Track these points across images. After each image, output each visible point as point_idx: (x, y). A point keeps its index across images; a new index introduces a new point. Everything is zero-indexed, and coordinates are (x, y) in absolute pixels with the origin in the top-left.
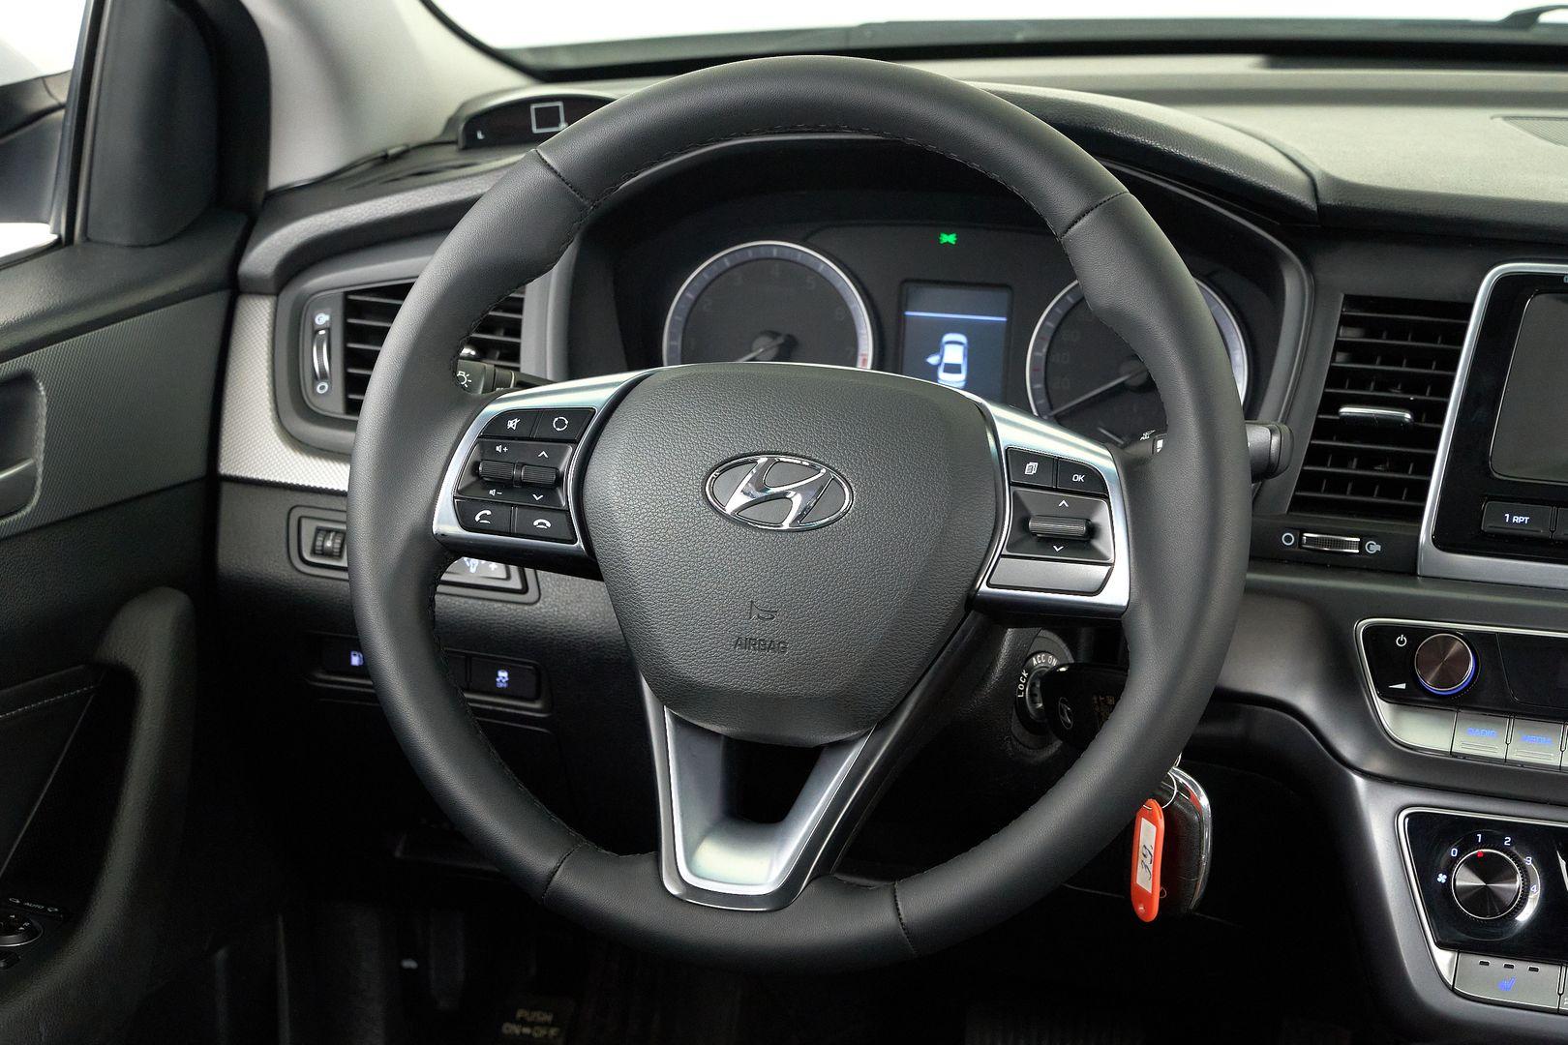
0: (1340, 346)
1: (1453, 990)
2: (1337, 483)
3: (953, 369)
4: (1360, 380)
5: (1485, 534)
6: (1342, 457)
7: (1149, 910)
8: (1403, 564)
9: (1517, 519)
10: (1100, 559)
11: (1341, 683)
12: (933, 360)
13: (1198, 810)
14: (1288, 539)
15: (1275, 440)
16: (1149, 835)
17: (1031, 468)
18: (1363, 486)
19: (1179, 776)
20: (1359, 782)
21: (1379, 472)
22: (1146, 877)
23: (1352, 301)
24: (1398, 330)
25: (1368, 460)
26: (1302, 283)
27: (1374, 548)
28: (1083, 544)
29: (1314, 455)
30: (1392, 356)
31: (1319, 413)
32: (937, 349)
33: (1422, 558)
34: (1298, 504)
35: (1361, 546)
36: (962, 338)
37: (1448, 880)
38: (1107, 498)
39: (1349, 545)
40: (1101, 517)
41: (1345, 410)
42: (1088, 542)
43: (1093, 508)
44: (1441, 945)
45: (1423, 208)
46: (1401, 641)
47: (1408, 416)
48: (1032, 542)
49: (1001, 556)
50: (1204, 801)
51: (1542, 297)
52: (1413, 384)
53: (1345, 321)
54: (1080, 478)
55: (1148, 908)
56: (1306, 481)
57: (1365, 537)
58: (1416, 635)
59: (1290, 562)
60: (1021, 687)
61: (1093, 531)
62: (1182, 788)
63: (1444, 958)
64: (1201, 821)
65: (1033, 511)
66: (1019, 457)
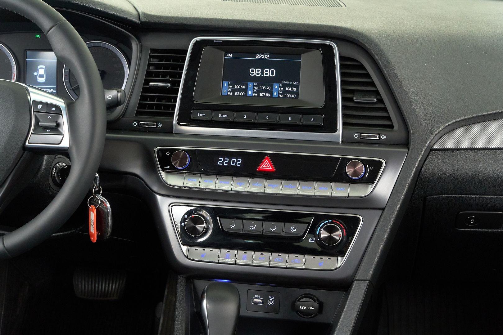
0: (150, 65)
1: (187, 258)
2: (151, 106)
3: (41, 76)
4: (157, 74)
5: (192, 120)
6: (152, 98)
7: (94, 239)
8: (169, 130)
9: (201, 115)
10: (60, 133)
11: (150, 167)
12: (35, 74)
13: (107, 208)
14: (135, 124)
15: (119, 94)
16: (93, 216)
17: (40, 106)
18: (158, 107)
19: (100, 198)
20: (159, 197)
21: (163, 102)
22: (93, 229)
23: (153, 50)
24: (168, 59)
25: (160, 99)
26: (137, 46)
27: (161, 125)
28: (56, 129)
29: (143, 98)
30: (166, 67)
31: (143, 85)
32: (37, 70)
33: (174, 128)
34: (138, 113)
35: (157, 125)
36: (44, 67)
37: (184, 225)
38: (62, 114)
39: (153, 125)
40: (60, 121)
41: (151, 84)
42: (57, 129)
43: (58, 118)
44: (183, 245)
45: (171, 21)
46: (168, 153)
47: (169, 85)
48: (41, 129)
49: (32, 134)
50: (108, 205)
51: (208, 47)
52: (172, 75)
53: (151, 57)
54: (54, 109)
55: (94, 238)
56: (141, 106)
57: (157, 122)
58: (172, 151)
59: (136, 131)
60: (53, 173)
61: (58, 125)
62: (102, 201)
63: (184, 248)
64: (107, 211)
65: (40, 120)
66: (36, 103)
